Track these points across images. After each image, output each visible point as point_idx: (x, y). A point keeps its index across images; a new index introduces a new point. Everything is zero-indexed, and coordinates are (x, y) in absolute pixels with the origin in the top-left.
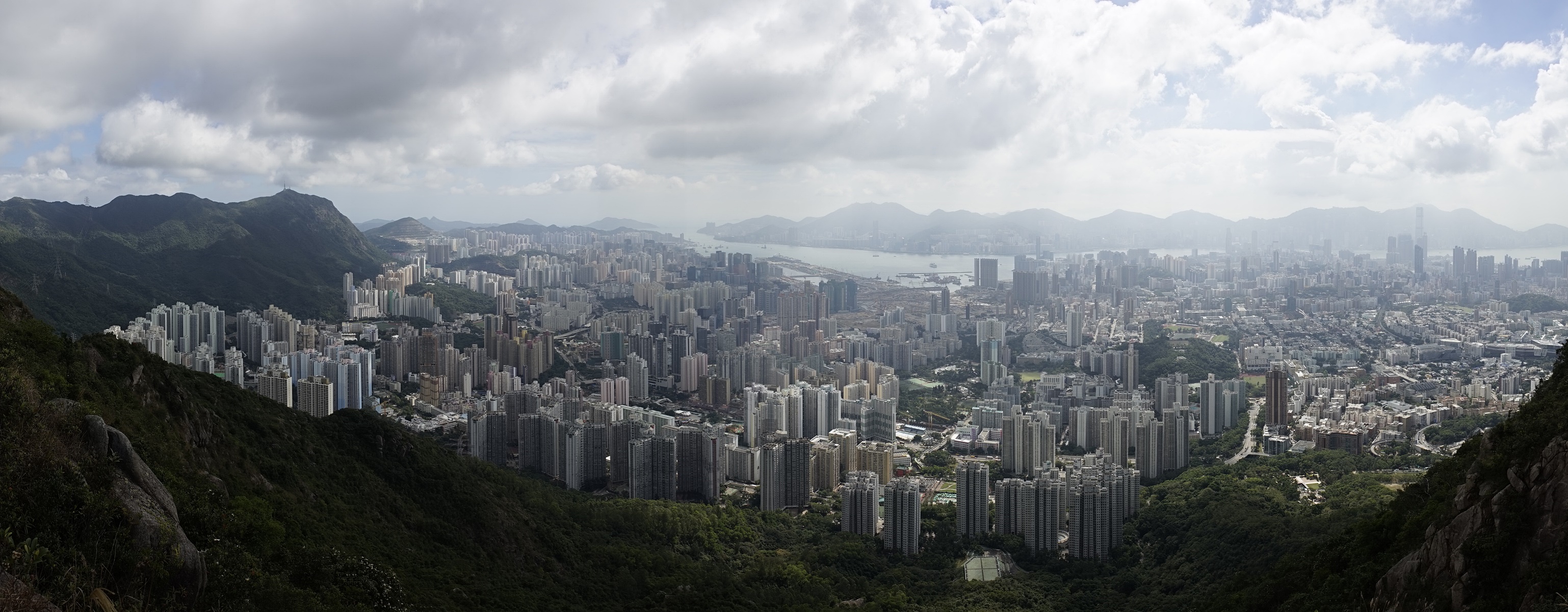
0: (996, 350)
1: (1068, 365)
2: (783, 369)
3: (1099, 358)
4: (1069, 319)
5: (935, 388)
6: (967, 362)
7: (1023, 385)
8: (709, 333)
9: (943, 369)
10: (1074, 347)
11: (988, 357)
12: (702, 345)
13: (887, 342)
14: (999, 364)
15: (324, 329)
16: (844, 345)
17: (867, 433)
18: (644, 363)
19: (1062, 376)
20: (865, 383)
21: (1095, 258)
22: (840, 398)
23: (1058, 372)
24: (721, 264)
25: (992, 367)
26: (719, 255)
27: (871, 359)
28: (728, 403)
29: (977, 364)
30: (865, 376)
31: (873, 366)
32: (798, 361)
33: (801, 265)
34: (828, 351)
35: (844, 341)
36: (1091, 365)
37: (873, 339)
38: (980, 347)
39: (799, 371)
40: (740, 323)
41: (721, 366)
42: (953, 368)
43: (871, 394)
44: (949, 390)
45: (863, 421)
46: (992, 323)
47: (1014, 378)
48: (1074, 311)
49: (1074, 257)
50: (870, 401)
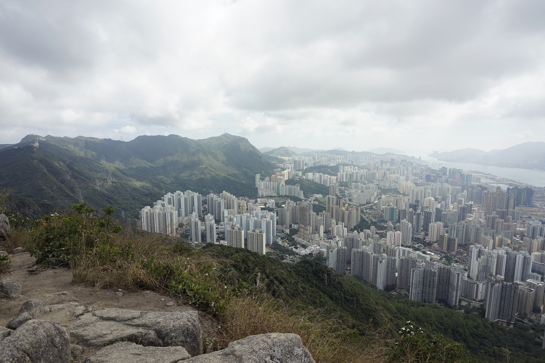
2: (489, 236)
8: (442, 211)
12: (438, 217)
15: (249, 202)
18: (410, 226)
24: (445, 174)
26: (444, 169)
28: (456, 251)
32: (498, 233)
33: (492, 177)
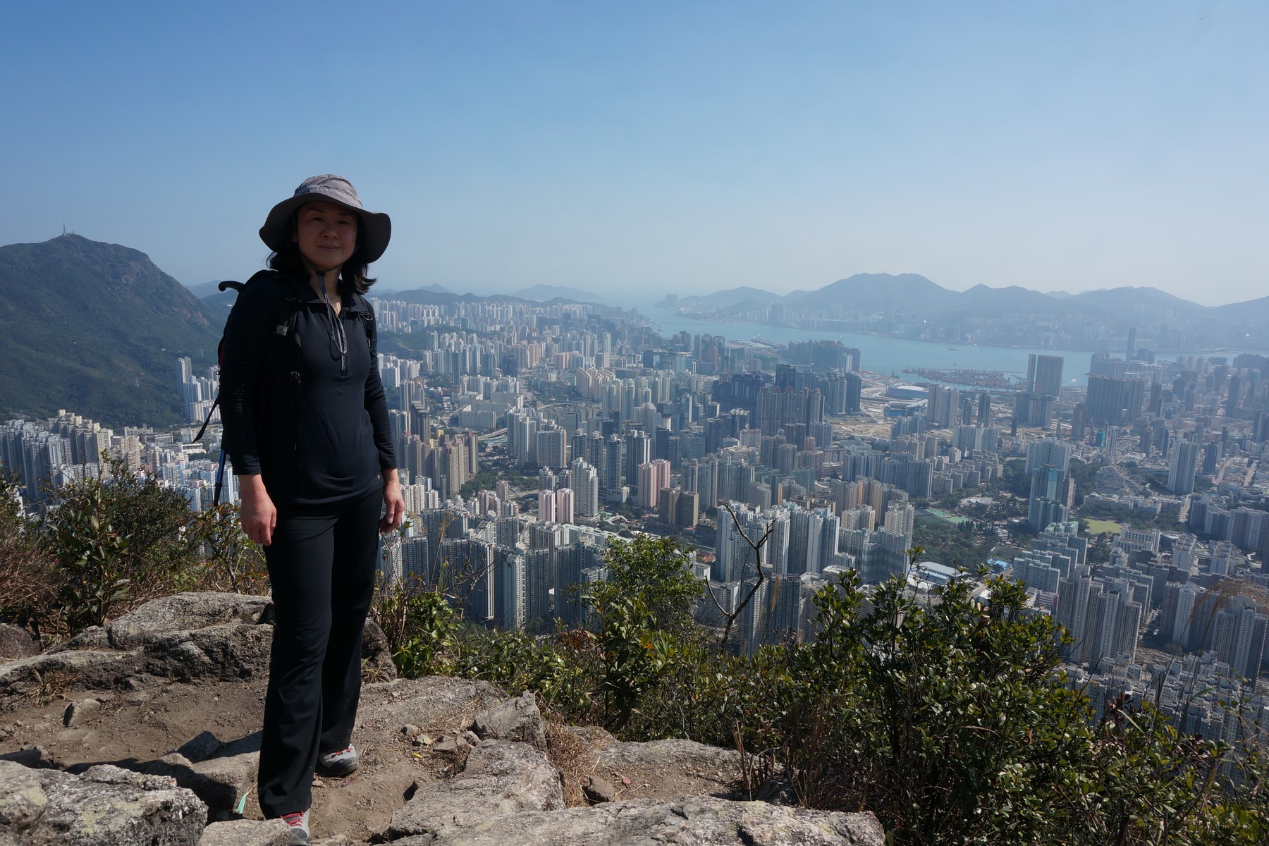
0: (1055, 483)
1: (1167, 518)
2: (764, 484)
3: (1222, 517)
4: (1173, 452)
5: (961, 526)
6: (1009, 495)
7: (1090, 537)
8: (671, 434)
9: (973, 500)
10: (1179, 493)
11: (1042, 491)
12: (663, 448)
13: (900, 458)
14: (1057, 504)
15: (153, 440)
16: (841, 458)
17: (868, 574)
18: (593, 473)
19: (1157, 534)
20: (869, 508)
21: (1230, 363)
22: (838, 528)
23: (1150, 527)
25: (1046, 506)
27: (877, 478)
28: (695, 523)
29: (1024, 500)
30: (868, 500)
31: (880, 488)
32: (784, 472)
34: (821, 464)
35: (841, 453)
36: (1206, 524)
37: (880, 453)
38: (1030, 474)
39: (784, 488)
40: (711, 424)
41: (686, 476)
42: (987, 501)
43: (876, 525)
44: (980, 530)
45: (865, 558)
46: (1050, 445)
47: (1079, 525)
48: (1186, 441)
49: (1190, 360)
50: (875, 533)
